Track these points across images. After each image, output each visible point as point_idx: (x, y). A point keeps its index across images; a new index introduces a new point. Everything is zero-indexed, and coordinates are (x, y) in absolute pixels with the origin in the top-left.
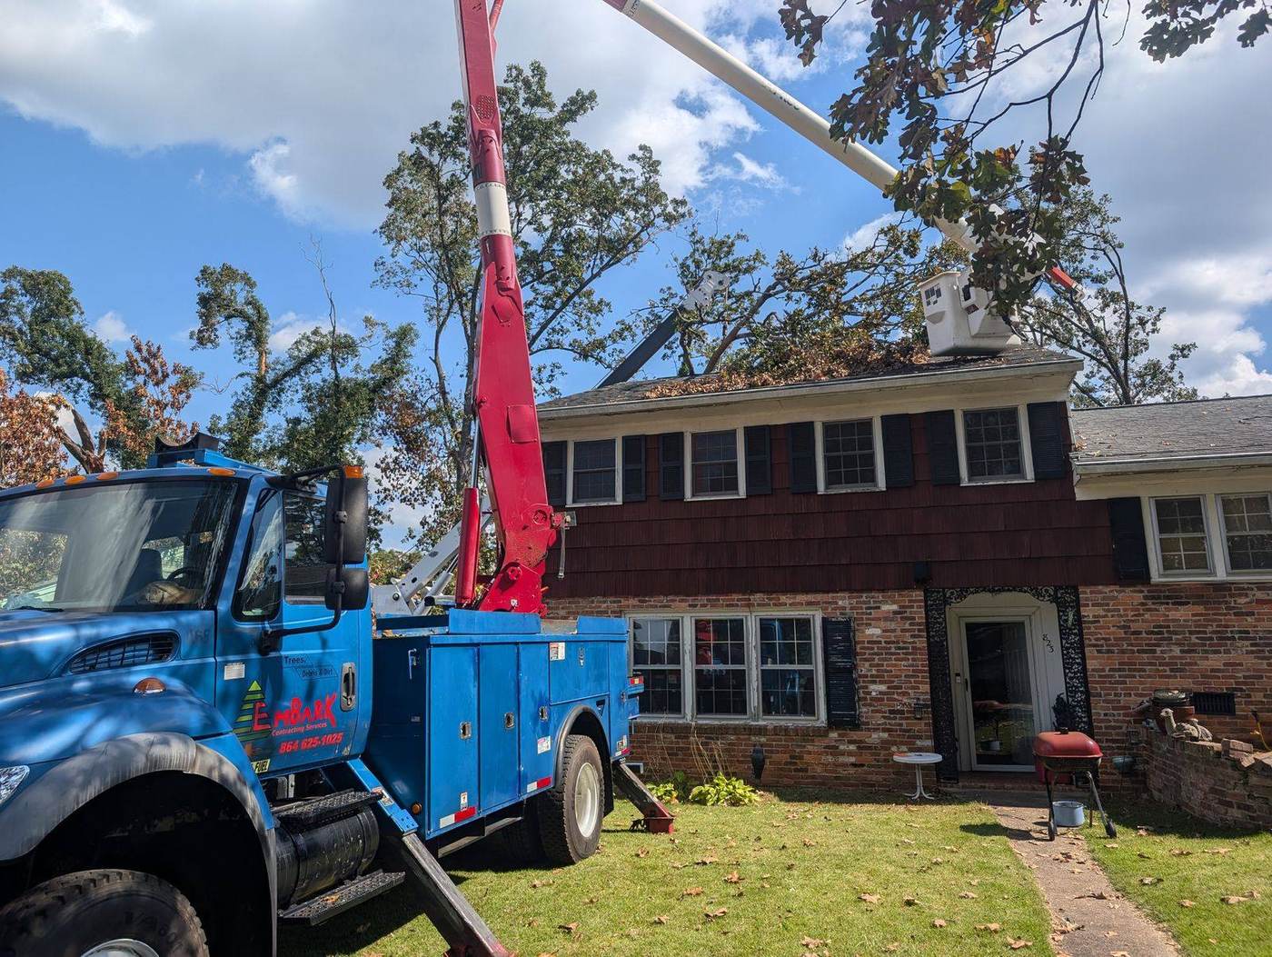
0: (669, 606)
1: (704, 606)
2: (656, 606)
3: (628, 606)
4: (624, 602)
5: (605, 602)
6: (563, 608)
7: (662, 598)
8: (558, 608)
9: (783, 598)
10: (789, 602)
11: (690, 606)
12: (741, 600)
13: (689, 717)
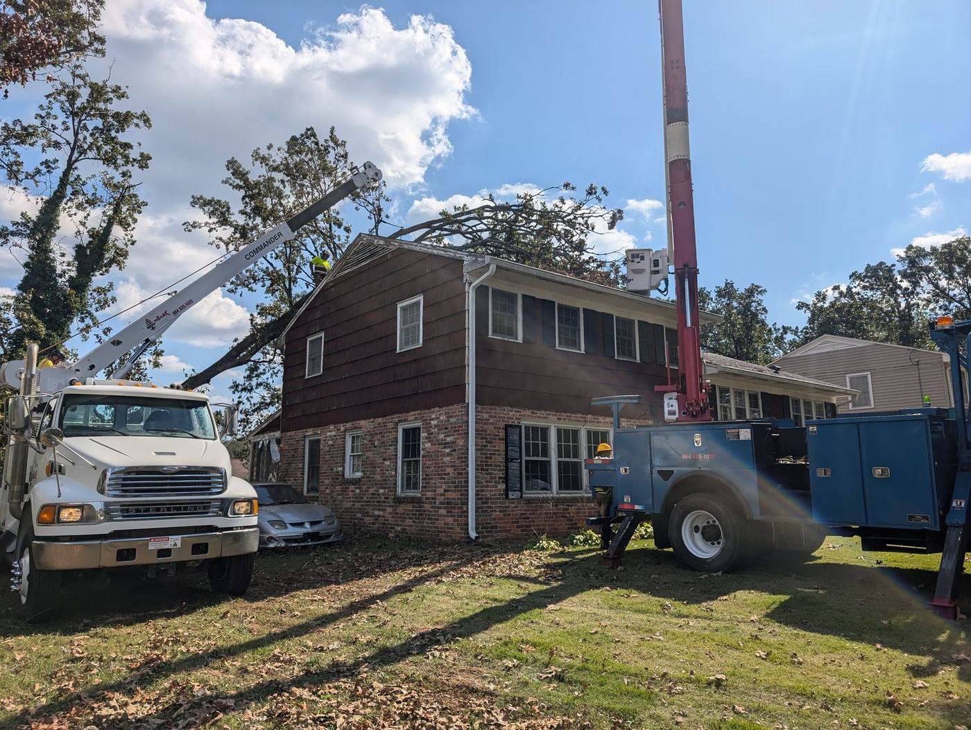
0: (547, 418)
1: (565, 419)
2: (541, 417)
3: (525, 416)
4: (523, 412)
5: (512, 411)
6: (486, 413)
7: (543, 412)
8: (482, 412)
9: (601, 419)
10: (603, 421)
11: (558, 419)
12: (581, 418)
13: (555, 492)
